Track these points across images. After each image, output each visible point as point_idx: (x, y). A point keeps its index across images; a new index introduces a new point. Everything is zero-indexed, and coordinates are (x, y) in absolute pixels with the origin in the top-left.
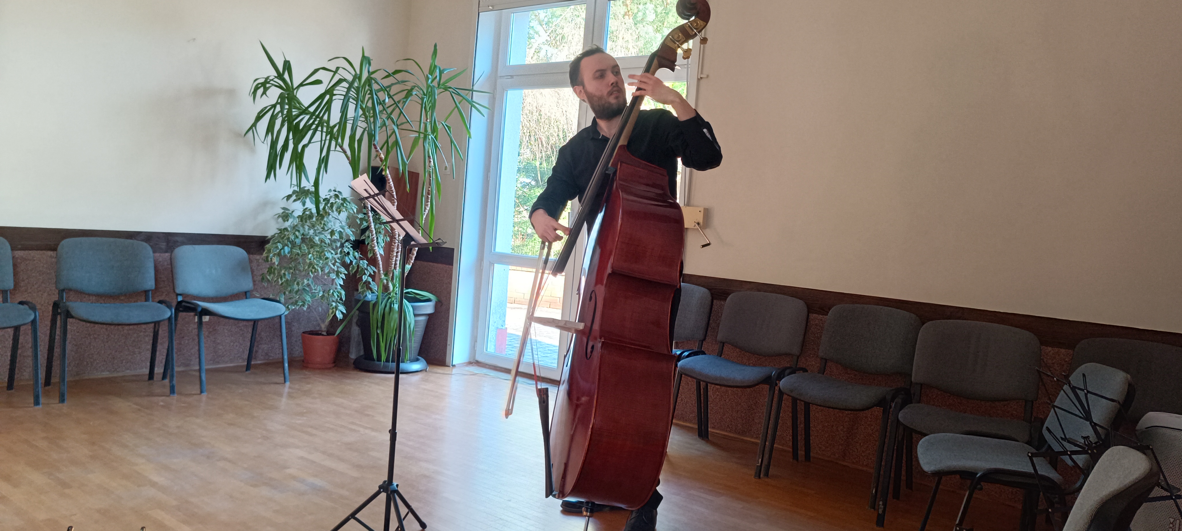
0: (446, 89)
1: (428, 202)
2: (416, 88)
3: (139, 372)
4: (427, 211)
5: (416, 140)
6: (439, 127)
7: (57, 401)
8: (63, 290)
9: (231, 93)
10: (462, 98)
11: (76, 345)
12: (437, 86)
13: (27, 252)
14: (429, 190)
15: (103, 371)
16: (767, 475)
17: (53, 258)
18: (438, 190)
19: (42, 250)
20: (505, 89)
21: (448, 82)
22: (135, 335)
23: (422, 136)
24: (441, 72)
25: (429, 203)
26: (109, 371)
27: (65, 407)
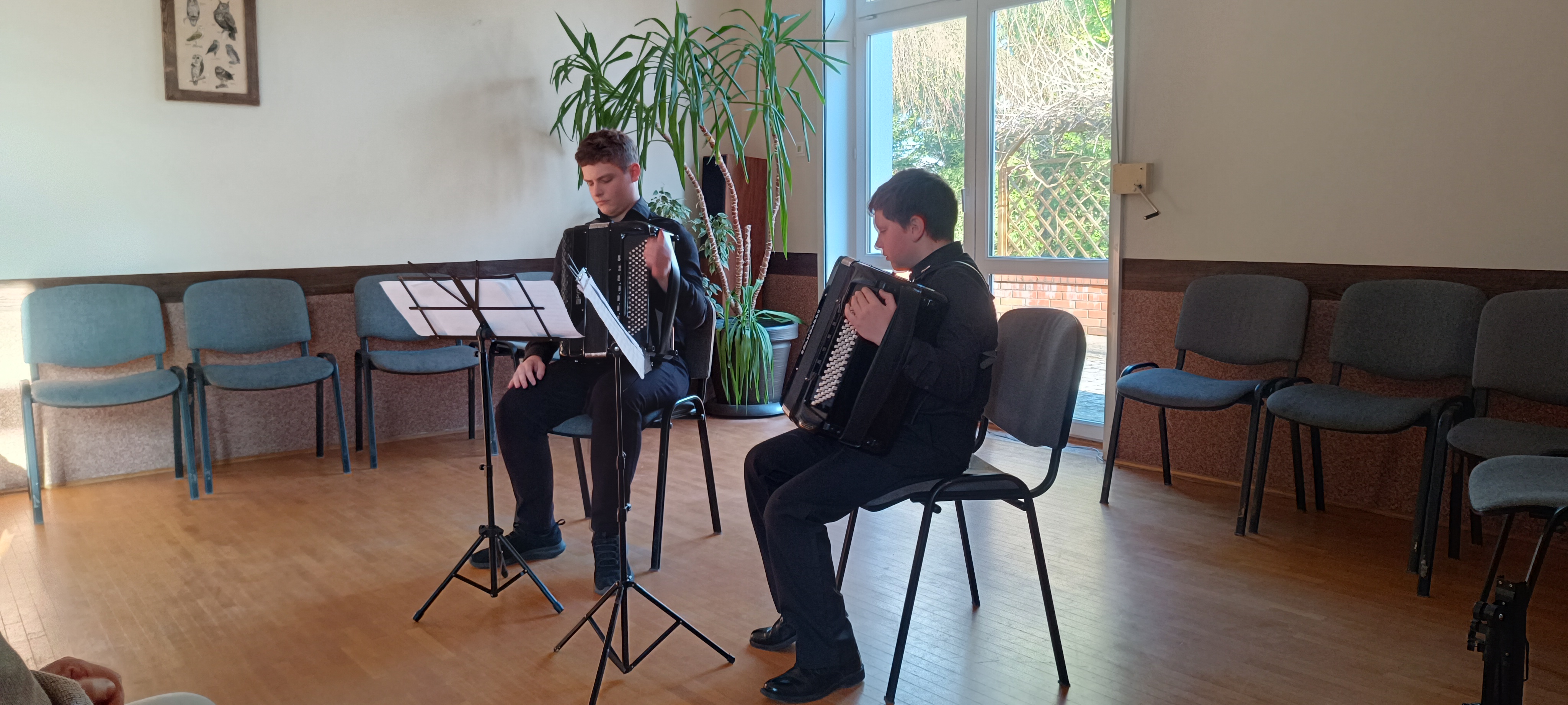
0: (788, 43)
1: (777, 195)
2: (751, 47)
3: (459, 430)
4: (777, 207)
5: (754, 114)
6: (783, 95)
7: (369, 466)
8: (365, 338)
9: (530, 83)
10: (809, 53)
11: (387, 402)
12: (774, 41)
13: (322, 296)
14: (777, 180)
15: (419, 431)
16: (1254, 529)
17: (352, 301)
18: (788, 178)
19: (338, 293)
20: (867, 34)
21: (789, 33)
22: (451, 387)
23: (760, 108)
24: (779, 22)
25: (779, 197)
26: (427, 430)
27: (376, 473)
